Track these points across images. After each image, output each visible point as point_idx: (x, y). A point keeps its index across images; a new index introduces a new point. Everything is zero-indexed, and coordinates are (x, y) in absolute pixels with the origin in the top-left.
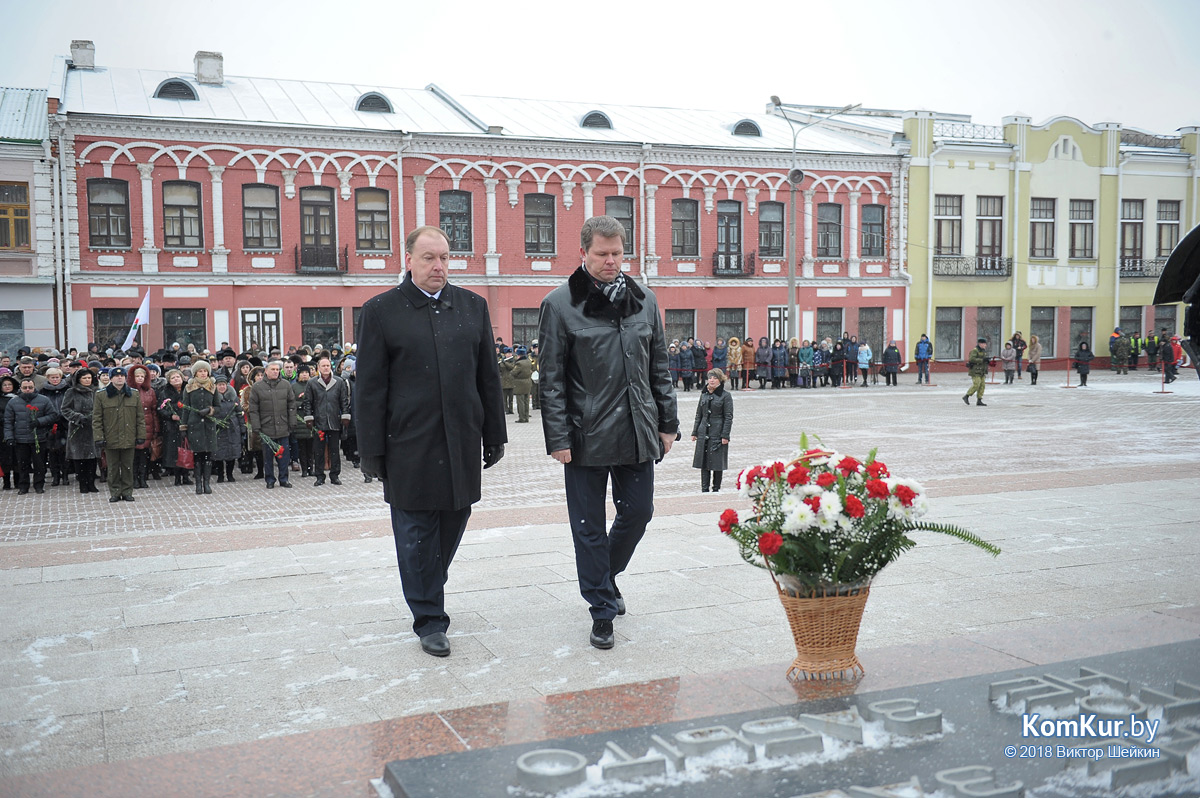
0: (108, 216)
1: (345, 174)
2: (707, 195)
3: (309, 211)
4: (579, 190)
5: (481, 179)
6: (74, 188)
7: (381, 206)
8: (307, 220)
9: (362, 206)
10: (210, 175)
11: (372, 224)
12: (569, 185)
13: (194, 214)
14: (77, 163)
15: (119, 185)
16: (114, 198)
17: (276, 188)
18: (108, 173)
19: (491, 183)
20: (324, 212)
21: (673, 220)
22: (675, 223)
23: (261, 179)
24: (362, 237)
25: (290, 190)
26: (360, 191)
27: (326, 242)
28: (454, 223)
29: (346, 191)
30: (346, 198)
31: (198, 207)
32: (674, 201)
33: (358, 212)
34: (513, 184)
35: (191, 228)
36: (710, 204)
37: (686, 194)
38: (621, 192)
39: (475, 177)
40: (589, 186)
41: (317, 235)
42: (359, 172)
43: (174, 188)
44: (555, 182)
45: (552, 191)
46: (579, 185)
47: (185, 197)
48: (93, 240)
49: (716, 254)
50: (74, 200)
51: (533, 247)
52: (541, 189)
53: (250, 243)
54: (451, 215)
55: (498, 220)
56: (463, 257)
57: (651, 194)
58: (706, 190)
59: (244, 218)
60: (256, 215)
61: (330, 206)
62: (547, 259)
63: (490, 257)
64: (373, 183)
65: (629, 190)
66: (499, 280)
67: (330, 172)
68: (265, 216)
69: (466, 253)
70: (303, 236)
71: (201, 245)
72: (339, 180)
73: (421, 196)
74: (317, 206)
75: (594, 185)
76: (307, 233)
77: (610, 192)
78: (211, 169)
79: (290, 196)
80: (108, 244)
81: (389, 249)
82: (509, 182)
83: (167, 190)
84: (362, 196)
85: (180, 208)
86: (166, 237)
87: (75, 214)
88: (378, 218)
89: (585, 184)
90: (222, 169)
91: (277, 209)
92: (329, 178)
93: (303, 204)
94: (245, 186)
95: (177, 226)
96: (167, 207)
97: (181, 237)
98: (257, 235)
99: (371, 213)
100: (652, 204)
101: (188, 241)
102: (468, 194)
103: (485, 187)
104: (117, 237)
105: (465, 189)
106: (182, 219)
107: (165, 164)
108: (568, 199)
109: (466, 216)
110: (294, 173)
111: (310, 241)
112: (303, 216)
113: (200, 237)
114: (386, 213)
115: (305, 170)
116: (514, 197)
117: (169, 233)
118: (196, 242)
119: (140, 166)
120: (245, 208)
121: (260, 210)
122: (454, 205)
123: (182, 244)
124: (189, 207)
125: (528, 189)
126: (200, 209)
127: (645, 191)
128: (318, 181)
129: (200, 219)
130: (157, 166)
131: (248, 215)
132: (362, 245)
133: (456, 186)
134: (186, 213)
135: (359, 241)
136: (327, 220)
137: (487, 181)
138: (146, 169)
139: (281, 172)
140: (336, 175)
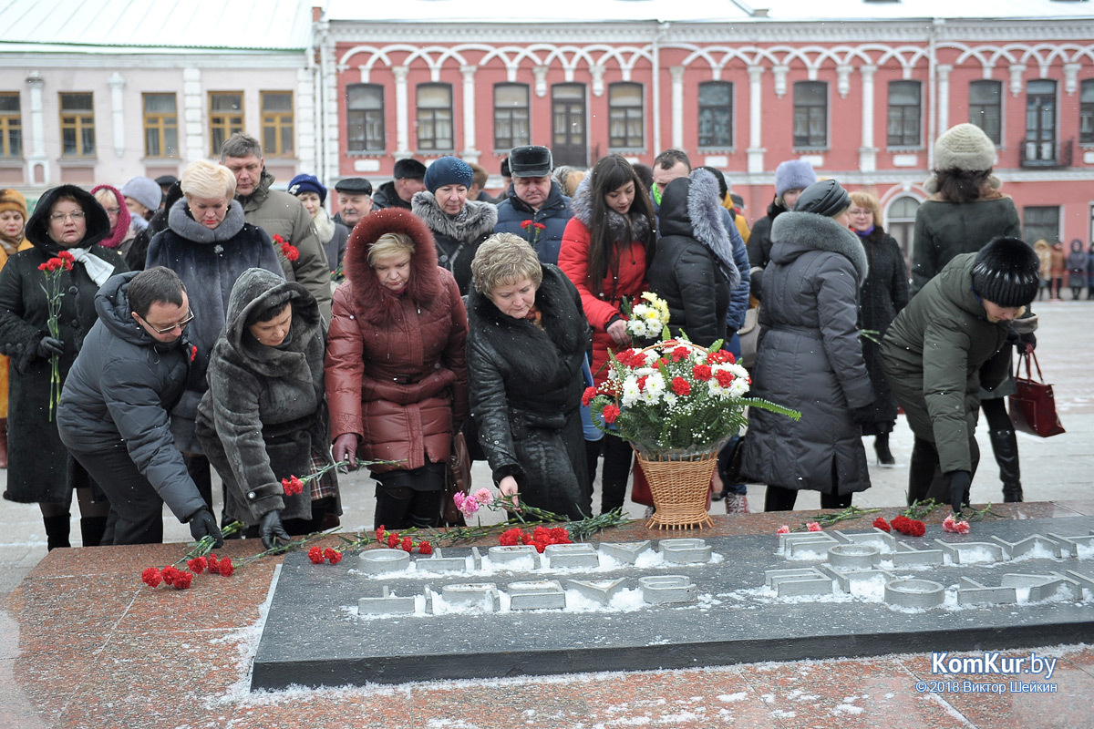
0: (365, 122)
1: (598, 68)
2: (1014, 74)
3: (560, 109)
4: (857, 75)
5: (744, 67)
6: (334, 94)
7: (634, 101)
8: (558, 118)
9: (617, 101)
10: (461, 76)
11: (626, 121)
12: (845, 68)
13: (445, 116)
14: (338, 70)
15: (376, 89)
16: (370, 102)
17: (526, 86)
18: (365, 78)
19: (756, 71)
20: (576, 110)
21: (972, 105)
22: (972, 109)
23: (512, 77)
24: (614, 134)
25: (541, 87)
26: (614, 86)
27: (577, 141)
28: (714, 116)
29: (598, 87)
30: (598, 94)
31: (450, 110)
32: (973, 83)
33: (612, 108)
34: (781, 72)
35: (443, 131)
36: (1016, 85)
37: (988, 74)
38: (907, 75)
39: (738, 66)
40: (869, 70)
41: (568, 135)
42: (612, 66)
43: (428, 91)
44: (829, 66)
45: (826, 77)
46: (857, 69)
47: (436, 99)
48: (351, 146)
49: (1023, 143)
50: (333, 107)
51: (803, 141)
52: (813, 76)
53: (501, 144)
54: (711, 108)
55: (764, 112)
56: (723, 154)
57: (944, 76)
58: (1013, 68)
59: (495, 120)
60: (506, 115)
61: (582, 103)
62: (817, 153)
63: (753, 153)
64: (627, 77)
65: (918, 72)
66: (762, 178)
67: (583, 67)
68: (517, 116)
69: (726, 149)
70: (554, 135)
71: (452, 148)
72: (591, 76)
73: (678, 89)
74: (568, 103)
75: (874, 68)
76: (557, 131)
77: (893, 76)
78: (463, 69)
79: (541, 94)
80: (365, 148)
81: (642, 146)
82: (776, 69)
83: (422, 92)
84: (615, 91)
85: (433, 110)
86: (419, 141)
87: (334, 120)
88: (632, 114)
89: (864, 68)
90: (474, 68)
91: (527, 109)
92: (582, 74)
93: (555, 102)
94: (497, 86)
95: (429, 128)
96: (420, 110)
97: (434, 140)
98: (507, 135)
99: (625, 108)
100: (944, 87)
101: (440, 144)
102: (729, 85)
103: (748, 76)
104: (373, 142)
105: (727, 79)
106: (434, 122)
107: (420, 66)
108: (844, 85)
109: (727, 109)
110: (545, 69)
111: (561, 141)
112: (554, 114)
113: (452, 139)
114: (640, 108)
115: (556, 67)
116: (781, 85)
117: (422, 136)
118: (447, 144)
119: (396, 69)
120: (497, 109)
121: (511, 109)
122: (712, 98)
123: (434, 147)
124: (442, 109)
125: (799, 76)
126: (452, 111)
127: (937, 74)
128: (569, 77)
129: (451, 121)
130: (412, 68)
131: (500, 115)
132: (616, 143)
133: (717, 76)
134: (439, 116)
135: (611, 139)
136: (579, 119)
137: (751, 70)
138: (401, 72)
139: (531, 69)
140: (587, 69)
